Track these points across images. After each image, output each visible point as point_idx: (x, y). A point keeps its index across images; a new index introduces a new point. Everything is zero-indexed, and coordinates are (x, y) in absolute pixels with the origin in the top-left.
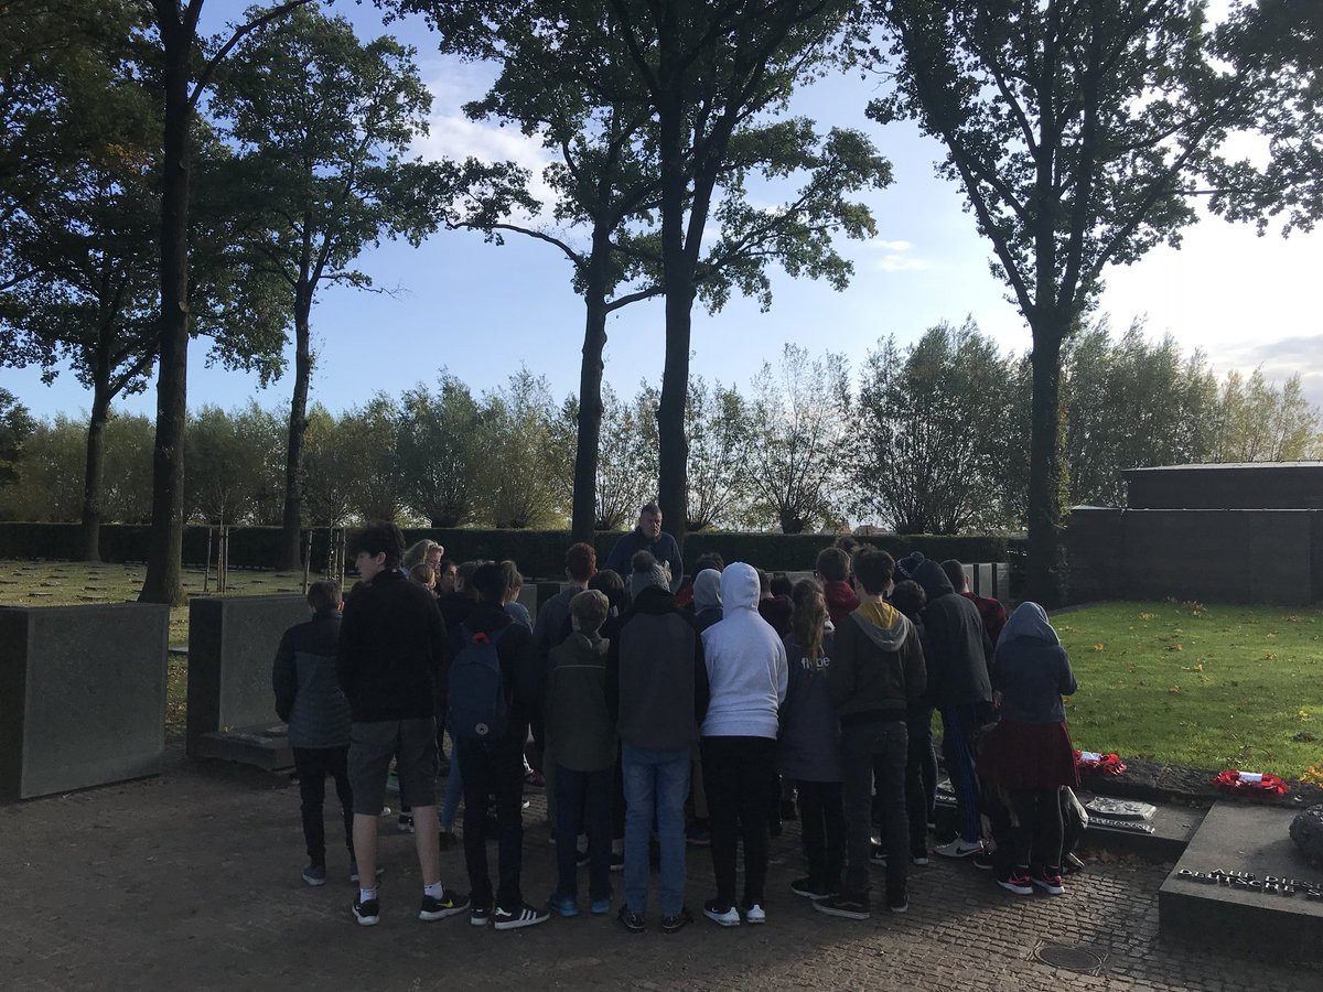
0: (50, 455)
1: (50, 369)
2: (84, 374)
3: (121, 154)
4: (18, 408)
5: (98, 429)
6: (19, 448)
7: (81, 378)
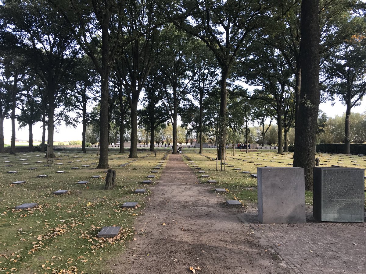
0: (333, 125)
1: (333, 102)
2: (343, 102)
3: (355, 38)
4: (324, 114)
5: (348, 117)
6: (324, 124)
7: (343, 103)
